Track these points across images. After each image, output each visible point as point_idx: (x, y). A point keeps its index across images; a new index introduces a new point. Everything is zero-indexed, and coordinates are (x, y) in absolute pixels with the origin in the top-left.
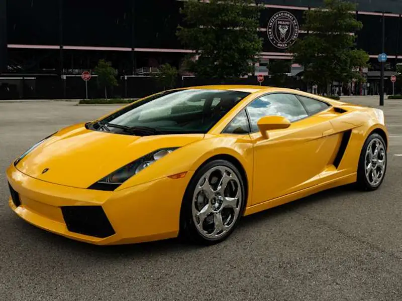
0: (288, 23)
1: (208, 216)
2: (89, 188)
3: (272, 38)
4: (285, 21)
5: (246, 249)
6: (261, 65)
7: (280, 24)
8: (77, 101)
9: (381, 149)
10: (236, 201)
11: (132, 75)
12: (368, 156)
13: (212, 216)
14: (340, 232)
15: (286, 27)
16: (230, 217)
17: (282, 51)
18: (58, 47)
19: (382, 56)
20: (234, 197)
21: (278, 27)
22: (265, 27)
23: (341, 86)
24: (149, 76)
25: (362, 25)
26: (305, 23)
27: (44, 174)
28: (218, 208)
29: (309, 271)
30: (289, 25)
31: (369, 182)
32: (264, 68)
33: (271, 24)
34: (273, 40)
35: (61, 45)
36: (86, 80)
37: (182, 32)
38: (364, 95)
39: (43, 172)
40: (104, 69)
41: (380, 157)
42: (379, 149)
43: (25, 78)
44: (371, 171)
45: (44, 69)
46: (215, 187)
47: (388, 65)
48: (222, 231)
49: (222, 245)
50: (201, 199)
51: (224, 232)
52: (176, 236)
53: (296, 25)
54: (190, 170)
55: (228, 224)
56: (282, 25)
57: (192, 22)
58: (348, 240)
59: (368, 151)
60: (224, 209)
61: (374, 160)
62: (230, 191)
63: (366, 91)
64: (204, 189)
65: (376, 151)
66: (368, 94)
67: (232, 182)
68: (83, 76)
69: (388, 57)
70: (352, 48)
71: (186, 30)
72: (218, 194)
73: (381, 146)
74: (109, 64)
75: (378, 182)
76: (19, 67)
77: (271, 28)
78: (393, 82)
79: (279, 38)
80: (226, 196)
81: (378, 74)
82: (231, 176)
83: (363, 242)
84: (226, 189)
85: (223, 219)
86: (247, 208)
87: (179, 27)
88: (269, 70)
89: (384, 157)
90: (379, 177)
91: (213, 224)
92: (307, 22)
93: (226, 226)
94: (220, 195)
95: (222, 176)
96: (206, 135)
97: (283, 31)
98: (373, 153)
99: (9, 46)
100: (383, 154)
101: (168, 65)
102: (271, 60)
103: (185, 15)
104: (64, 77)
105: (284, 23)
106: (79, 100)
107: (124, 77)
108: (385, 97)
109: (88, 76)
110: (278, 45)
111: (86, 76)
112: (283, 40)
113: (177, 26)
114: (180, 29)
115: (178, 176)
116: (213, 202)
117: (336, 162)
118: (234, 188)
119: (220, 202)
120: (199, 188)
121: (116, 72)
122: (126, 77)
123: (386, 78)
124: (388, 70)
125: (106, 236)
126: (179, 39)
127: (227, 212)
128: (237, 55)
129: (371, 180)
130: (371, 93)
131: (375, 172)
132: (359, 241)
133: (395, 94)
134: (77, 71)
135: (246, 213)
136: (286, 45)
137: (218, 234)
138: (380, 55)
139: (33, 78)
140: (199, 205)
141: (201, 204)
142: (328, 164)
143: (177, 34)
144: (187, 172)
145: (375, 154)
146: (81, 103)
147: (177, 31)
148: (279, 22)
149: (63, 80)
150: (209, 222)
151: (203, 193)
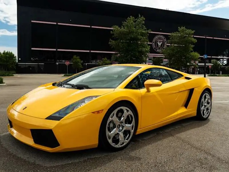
0: (162, 40)
1: (116, 135)
2: (46, 119)
3: (154, 47)
4: (161, 40)
5: (137, 154)
6: (149, 59)
7: (158, 41)
8: (63, 75)
9: (209, 99)
10: (132, 126)
11: (89, 63)
12: (202, 102)
13: (118, 135)
14: (189, 144)
15: (161, 42)
16: (128, 135)
17: (159, 53)
18: (55, 50)
19: (205, 56)
20: (131, 124)
21: (157, 42)
22: (151, 42)
23: (186, 70)
24: (97, 64)
25: (196, 41)
26: (170, 39)
27: (24, 110)
28: (122, 130)
29: (172, 168)
30: (162, 41)
31: (203, 116)
32: (151, 61)
33: (154, 41)
34: (155, 48)
35: (57, 48)
36: (67, 65)
37: (112, 42)
38: (197, 74)
39: (24, 109)
40: (75, 60)
41: (208, 103)
42: (208, 99)
43: (39, 64)
44: (204, 110)
45: (49, 60)
46: (120, 118)
47: (207, 61)
48: (123, 144)
49: (123, 152)
50: (111, 125)
51: (124, 144)
52: (96, 146)
53: (166, 41)
54: (105, 109)
55: (127, 139)
56: (159, 41)
57: (117, 38)
58: (194, 149)
59: (202, 100)
60: (125, 131)
61: (205, 104)
62: (128, 121)
63: (197, 72)
64: (113, 120)
65: (206, 100)
66: (198, 74)
67: (130, 116)
68: (66, 63)
69: (208, 57)
70: (192, 52)
71: (114, 41)
72: (122, 122)
73: (209, 97)
74: (78, 57)
75: (207, 116)
76: (37, 59)
77: (154, 43)
78: (210, 68)
79: (158, 47)
80: (126, 123)
81: (203, 64)
82: (129, 112)
83: (202, 150)
84: (126, 119)
85: (124, 137)
86: (138, 130)
87: (110, 40)
88: (153, 62)
89: (210, 103)
90: (208, 114)
91: (119, 139)
92: (171, 39)
93: (126, 140)
94: (123, 123)
95: (124, 112)
96: (115, 89)
97: (160, 44)
98: (205, 101)
99: (32, 49)
100: (209, 101)
101: (106, 58)
102: (154, 57)
103: (113, 34)
104: (57, 63)
105: (160, 40)
106: (64, 74)
107: (85, 64)
108: (207, 75)
109: (68, 63)
110: (157, 50)
111: (67, 63)
112: (159, 48)
113: (110, 39)
114: (111, 41)
115: (98, 112)
116: (119, 127)
117: (186, 105)
118: (131, 119)
119: (123, 127)
120: (110, 119)
121: (82, 61)
122: (86, 64)
123: (207, 67)
124: (208, 63)
125: (55, 147)
126: (110, 45)
127: (126, 133)
128: (137, 54)
129: (204, 115)
130: (199, 73)
131: (206, 110)
132: (200, 149)
133: (211, 74)
134: (64, 61)
135: (137, 133)
136: (161, 51)
137: (121, 145)
138: (204, 55)
139: (43, 64)
140: (110, 128)
141: (111, 128)
142: (182, 106)
143: (110, 43)
144: (103, 110)
145: (206, 101)
146: (64, 75)
147: (110, 42)
148: (158, 40)
149: (57, 65)
150: (117, 138)
151: (113, 122)
